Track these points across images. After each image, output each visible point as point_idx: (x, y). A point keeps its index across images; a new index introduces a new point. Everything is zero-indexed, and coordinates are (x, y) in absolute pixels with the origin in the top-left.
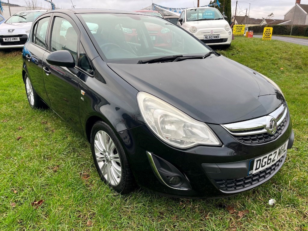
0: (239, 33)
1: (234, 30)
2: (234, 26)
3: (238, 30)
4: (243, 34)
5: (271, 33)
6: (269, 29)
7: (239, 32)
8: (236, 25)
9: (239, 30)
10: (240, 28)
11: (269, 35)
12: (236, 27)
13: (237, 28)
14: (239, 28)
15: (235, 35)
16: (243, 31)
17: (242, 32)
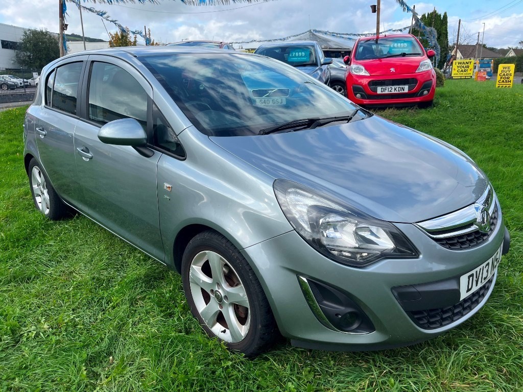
0: (464, 75)
1: (454, 70)
2: (454, 62)
3: (461, 69)
4: (470, 75)
5: (513, 74)
6: (509, 68)
7: (464, 73)
8: (458, 61)
9: (463, 69)
10: (465, 65)
11: (508, 78)
12: (457, 63)
13: (460, 65)
14: (463, 65)
15: (457, 78)
16: (470, 70)
17: (469, 72)
